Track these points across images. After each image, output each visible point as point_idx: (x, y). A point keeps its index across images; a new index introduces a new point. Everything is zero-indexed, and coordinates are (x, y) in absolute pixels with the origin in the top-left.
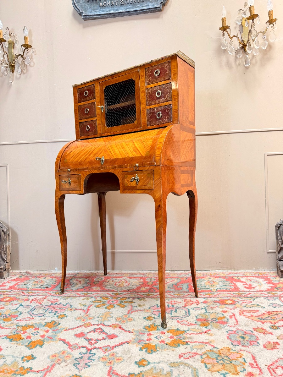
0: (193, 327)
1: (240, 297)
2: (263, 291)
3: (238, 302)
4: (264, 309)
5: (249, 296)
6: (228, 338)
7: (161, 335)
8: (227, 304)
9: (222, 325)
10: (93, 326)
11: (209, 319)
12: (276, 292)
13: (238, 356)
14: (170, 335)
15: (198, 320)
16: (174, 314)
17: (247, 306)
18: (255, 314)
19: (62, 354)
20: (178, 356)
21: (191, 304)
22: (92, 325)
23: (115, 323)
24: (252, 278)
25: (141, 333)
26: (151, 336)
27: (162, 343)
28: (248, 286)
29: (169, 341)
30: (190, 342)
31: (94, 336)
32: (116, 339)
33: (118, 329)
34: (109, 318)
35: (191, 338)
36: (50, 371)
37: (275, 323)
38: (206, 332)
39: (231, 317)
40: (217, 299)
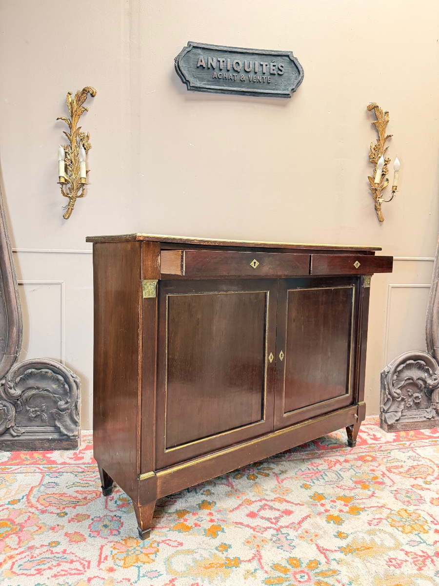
0: (356, 491)
1: (375, 451)
2: (391, 442)
3: (377, 457)
4: (406, 463)
5: (382, 449)
6: (396, 498)
7: (335, 504)
8: (368, 461)
9: (382, 486)
10: (255, 503)
11: (364, 480)
12: (404, 442)
13: (417, 515)
14: (343, 503)
15: (356, 482)
16: (326, 478)
17: (389, 462)
18: (402, 470)
19: (255, 539)
20: (367, 524)
21: (335, 466)
22: (253, 502)
23: (275, 497)
24: (370, 426)
25: (313, 505)
26: (326, 506)
27: (342, 513)
28: (373, 437)
29: (346, 509)
30: (367, 508)
31: (267, 513)
32: (293, 514)
33: (284, 503)
34: (264, 492)
35: (364, 503)
36: (262, 559)
37: (425, 478)
38: (373, 496)
39: (384, 477)
40: (356, 457)
